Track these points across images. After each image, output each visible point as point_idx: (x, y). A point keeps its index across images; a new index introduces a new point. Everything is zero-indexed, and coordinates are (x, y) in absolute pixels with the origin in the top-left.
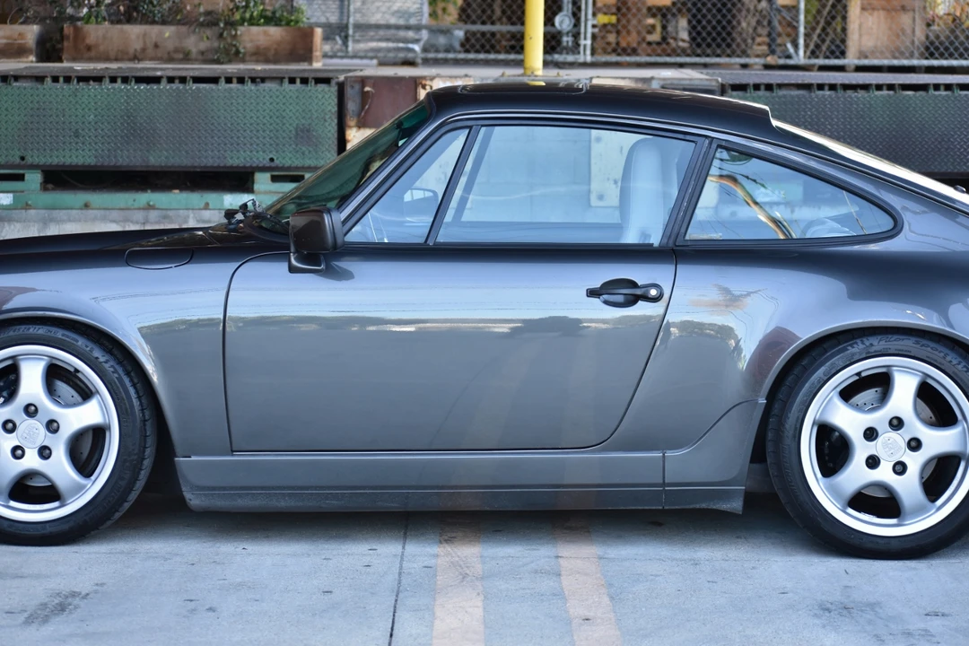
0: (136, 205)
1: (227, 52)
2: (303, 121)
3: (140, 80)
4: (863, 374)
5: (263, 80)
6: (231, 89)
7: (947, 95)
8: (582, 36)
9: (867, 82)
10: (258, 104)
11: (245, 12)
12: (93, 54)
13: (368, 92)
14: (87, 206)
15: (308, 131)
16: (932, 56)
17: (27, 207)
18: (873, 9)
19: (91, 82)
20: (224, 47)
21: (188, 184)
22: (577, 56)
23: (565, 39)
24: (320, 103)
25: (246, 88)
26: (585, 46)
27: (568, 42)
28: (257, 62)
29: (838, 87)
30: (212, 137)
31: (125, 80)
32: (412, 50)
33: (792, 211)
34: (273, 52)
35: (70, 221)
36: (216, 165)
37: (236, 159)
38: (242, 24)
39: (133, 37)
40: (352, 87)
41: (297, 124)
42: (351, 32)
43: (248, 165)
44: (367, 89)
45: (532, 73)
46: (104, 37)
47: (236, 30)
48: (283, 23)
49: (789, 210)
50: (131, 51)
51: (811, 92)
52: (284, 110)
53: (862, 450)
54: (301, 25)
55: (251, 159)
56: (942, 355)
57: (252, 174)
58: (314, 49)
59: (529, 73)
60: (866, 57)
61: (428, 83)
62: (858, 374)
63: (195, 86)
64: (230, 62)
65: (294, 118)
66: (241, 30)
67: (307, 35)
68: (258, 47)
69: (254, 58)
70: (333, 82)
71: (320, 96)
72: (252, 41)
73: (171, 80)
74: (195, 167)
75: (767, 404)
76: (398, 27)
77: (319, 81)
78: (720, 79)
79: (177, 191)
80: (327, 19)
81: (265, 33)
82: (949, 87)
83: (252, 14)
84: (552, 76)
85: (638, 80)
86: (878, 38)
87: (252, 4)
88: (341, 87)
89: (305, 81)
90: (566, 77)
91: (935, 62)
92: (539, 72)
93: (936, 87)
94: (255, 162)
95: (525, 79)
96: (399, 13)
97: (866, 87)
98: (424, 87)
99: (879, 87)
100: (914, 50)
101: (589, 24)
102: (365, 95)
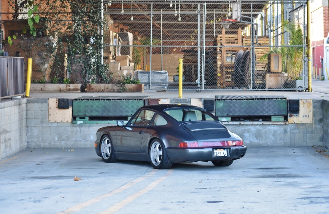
0: (106, 123)
1: (123, 89)
2: (137, 107)
3: (107, 100)
5: (130, 99)
6: (124, 101)
7: (257, 101)
8: (202, 85)
10: (129, 104)
11: (126, 80)
12: (93, 90)
14: (97, 123)
17: (86, 124)
18: (272, 76)
19: (98, 100)
22: (201, 89)
23: (198, 85)
25: (127, 101)
26: (203, 87)
30: (120, 110)
31: (104, 100)
34: (133, 89)
35: (94, 126)
36: (121, 115)
37: (125, 114)
38: (126, 83)
39: (102, 86)
40: (146, 101)
42: (150, 84)
44: (149, 101)
45: (180, 97)
46: (96, 87)
47: (125, 85)
48: (135, 83)
49: (228, 122)
50: (102, 90)
52: (134, 105)
54: (139, 83)
57: (128, 117)
58: (142, 89)
63: (117, 101)
64: (123, 92)
66: (126, 85)
67: (140, 86)
68: (129, 89)
69: (129, 91)
70: (143, 100)
71: (140, 103)
72: (128, 87)
73: (113, 100)
74: (118, 116)
76: (161, 83)
77: (140, 99)
78: (215, 98)
79: (114, 120)
80: (145, 81)
81: (131, 85)
82: (258, 99)
83: (128, 81)
84: (184, 98)
85: (199, 99)
86: (273, 83)
87: (128, 79)
88: (144, 100)
89: (137, 100)
90: (186, 98)
91: (286, 89)
92: (182, 97)
93: (255, 99)
94: (128, 115)
95: (179, 99)
96: (162, 80)
97: (242, 99)
98: (160, 100)
99: (245, 99)
100: (281, 86)
101: (204, 82)
102: (149, 102)
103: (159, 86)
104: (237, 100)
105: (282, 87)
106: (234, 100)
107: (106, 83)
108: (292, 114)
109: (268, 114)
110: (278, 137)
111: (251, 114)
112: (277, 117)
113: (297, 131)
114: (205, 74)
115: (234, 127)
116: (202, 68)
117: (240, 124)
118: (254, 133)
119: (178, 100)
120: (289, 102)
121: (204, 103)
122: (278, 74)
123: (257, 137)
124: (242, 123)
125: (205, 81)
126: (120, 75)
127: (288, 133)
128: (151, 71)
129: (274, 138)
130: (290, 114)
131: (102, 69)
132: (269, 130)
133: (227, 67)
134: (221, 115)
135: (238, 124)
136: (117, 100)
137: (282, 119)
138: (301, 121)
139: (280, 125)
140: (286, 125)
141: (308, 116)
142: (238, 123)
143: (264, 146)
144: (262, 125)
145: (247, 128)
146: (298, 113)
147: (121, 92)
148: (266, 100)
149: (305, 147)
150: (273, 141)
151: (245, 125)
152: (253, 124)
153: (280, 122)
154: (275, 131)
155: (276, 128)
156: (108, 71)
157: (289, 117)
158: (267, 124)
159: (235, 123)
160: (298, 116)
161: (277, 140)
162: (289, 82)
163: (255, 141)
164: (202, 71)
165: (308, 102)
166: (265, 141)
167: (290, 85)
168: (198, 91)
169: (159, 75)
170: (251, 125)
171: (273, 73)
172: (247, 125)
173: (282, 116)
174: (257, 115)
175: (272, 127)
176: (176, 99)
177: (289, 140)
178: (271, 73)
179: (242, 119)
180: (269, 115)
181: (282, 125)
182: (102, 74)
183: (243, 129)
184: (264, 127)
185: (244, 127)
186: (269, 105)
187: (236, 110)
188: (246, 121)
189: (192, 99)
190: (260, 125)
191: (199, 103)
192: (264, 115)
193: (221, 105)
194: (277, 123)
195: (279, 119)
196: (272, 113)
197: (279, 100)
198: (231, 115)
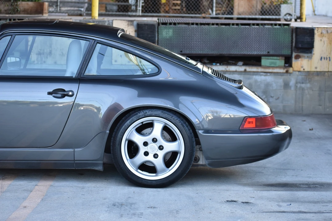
4: (144, 123)
7: (236, 27)
8: (138, 6)
9: (209, 22)
16: (263, 14)
20: (13, 9)
22: (136, 13)
26: (139, 10)
27: (133, 8)
28: (24, 14)
29: (199, 24)
34: (30, 11)
42: (59, 4)
47: (17, 3)
51: (189, 26)
53: (142, 149)
54: (40, 1)
56: (171, 116)
59: (93, 18)
60: (240, 15)
62: (142, 123)
64: (15, 14)
66: (19, 3)
67: (42, 5)
68: (25, 9)
69: (23, 12)
72: (22, 7)
75: (109, 133)
76: (75, 3)
78: (158, 21)
81: (27, 4)
82: (237, 24)
84: (100, 19)
85: (129, 21)
86: (244, 9)
90: (106, 20)
92: (97, 18)
93: (233, 24)
95: (91, 20)
97: (208, 24)
99: (213, 24)
100: (257, 13)
103: (71, 7)
104: (199, 26)
106: (192, 26)
108: (301, 54)
109: (255, 53)
110: (272, 96)
111: (225, 52)
112: (271, 58)
113: (308, 85)
120: (294, 31)
121: (137, 29)
125: (143, 2)
127: (291, 88)
130: (296, 54)
132: (256, 81)
137: (281, 62)
138: (316, 68)
139: (278, 73)
140: (289, 74)
141: (330, 58)
144: (244, 73)
146: (311, 52)
148: (253, 27)
149: (321, 114)
152: (227, 71)
153: (277, 67)
154: (268, 85)
155: (269, 79)
157: (293, 59)
158: (254, 72)
160: (310, 58)
165: (329, 32)
167: (270, 10)
173: (280, 58)
174: (235, 55)
175: (263, 78)
177: (293, 102)
179: (206, 61)
180: (257, 55)
181: (280, 73)
184: (248, 76)
186: (259, 37)
187: (196, 44)
188: (214, 65)
189: (114, 21)
190: (240, 73)
191: (128, 29)
192: (249, 55)
193: (169, 34)
194: (272, 69)
195: (275, 63)
196: (263, 51)
197: (277, 28)
198: (187, 53)
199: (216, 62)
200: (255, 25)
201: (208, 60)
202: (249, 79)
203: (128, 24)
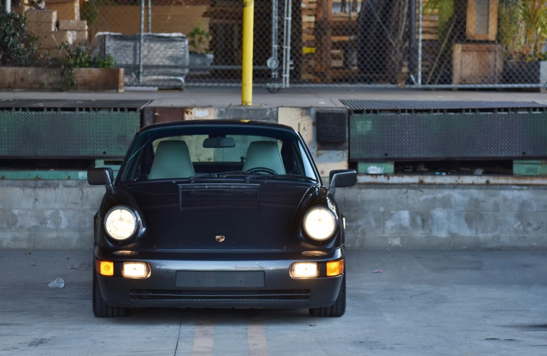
0: (30, 178)
1: (66, 83)
2: (122, 132)
3: (32, 109)
5: (100, 109)
6: (82, 114)
7: (472, 115)
8: (284, 72)
9: (429, 108)
10: (97, 122)
11: (76, 59)
13: (157, 116)
14: (3, 178)
15: (125, 137)
18: (470, 51)
19: (5, 111)
21: (57, 166)
22: (281, 84)
23: (273, 73)
24: (131, 122)
25: (90, 113)
26: (286, 78)
27: (275, 75)
28: (85, 90)
29: (413, 111)
30: (72, 141)
31: (24, 109)
32: (180, 81)
33: (388, 179)
34: (94, 83)
36: (74, 155)
37: (85, 152)
38: (75, 66)
39: (8, 74)
40: (148, 113)
41: (119, 133)
42: (141, 70)
43: (91, 155)
44: (156, 114)
45: (246, 104)
47: (72, 70)
48: (100, 66)
49: (386, 178)
50: (7, 83)
51: (397, 114)
52: (111, 126)
54: (111, 67)
55: (93, 152)
57: (94, 160)
58: (120, 82)
59: (244, 104)
60: (465, 83)
61: (189, 110)
63: (62, 113)
64: (68, 90)
65: (117, 130)
66: (75, 70)
67: (116, 73)
68: (85, 81)
69: (82, 87)
70: (138, 110)
71: (131, 118)
72: (81, 77)
73: (49, 109)
74: (63, 157)
76: (171, 67)
77: (130, 110)
78: (348, 107)
79: (52, 170)
80: (127, 62)
81: (90, 72)
82: (474, 110)
83: (81, 60)
84: (257, 106)
85: (303, 108)
86: (472, 69)
87: (81, 54)
88: (142, 112)
89: (122, 110)
90: (265, 107)
91: (509, 86)
92: (250, 104)
93: (467, 110)
94: (96, 154)
95: (242, 108)
96: (171, 58)
97: (428, 111)
98: (187, 113)
99: (435, 111)
100: (496, 78)
101: (288, 64)
102: (155, 118)
103: (165, 74)
104: (414, 114)
105: (497, 81)
106: (403, 114)
107: (20, 65)
109: (503, 155)
110: (531, 222)
111: (455, 154)
112: (529, 161)
114: (291, 44)
115: (404, 190)
116: (283, 26)
117: (421, 182)
118: (462, 208)
119: (241, 111)
121: (316, 122)
122: (487, 45)
123: (469, 221)
124: (428, 179)
125: (292, 63)
126: (58, 45)
128: (143, 34)
129: (519, 223)
131: (8, 25)
132: (505, 199)
133: (338, 26)
134: (366, 156)
135: (415, 184)
136: (64, 109)
137: (544, 168)
139: (539, 185)
142: (414, 179)
143: (488, 246)
144: (485, 187)
145: (440, 194)
147: (61, 90)
148: (499, 113)
150: (516, 231)
151: (434, 186)
152: (458, 184)
153: (538, 176)
154: (524, 204)
155: (525, 194)
156: (23, 31)
158: (501, 184)
159: (407, 179)
161: (529, 229)
162: (517, 67)
163: (466, 233)
164: (282, 33)
166: (495, 233)
167: (520, 74)
168: (271, 90)
169: (165, 45)
170: (455, 186)
171: (474, 42)
172: (441, 186)
173: (543, 161)
174: (471, 158)
175: (516, 193)
176: (236, 110)
178: (468, 41)
179: (423, 169)
180: (506, 157)
181: (543, 185)
182: (9, 40)
183: (430, 197)
184: (492, 191)
185: (431, 191)
186: (508, 129)
187: (409, 143)
188: (437, 175)
189: (280, 109)
190: (479, 186)
191: (302, 121)
192: (492, 158)
193: (366, 128)
194: (531, 179)
195: (535, 170)
196: (515, 152)
197: (537, 114)
198: (396, 157)
199: (439, 170)
200: (502, 110)
201: (426, 167)
202: (494, 195)
203: (302, 114)
